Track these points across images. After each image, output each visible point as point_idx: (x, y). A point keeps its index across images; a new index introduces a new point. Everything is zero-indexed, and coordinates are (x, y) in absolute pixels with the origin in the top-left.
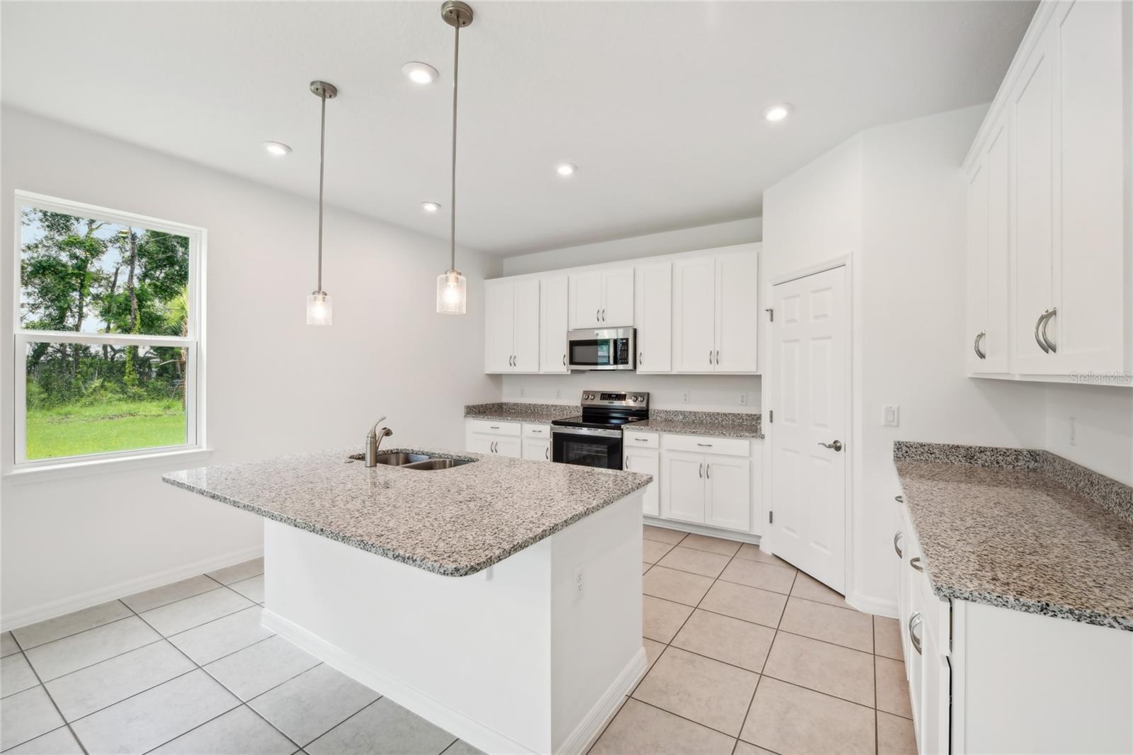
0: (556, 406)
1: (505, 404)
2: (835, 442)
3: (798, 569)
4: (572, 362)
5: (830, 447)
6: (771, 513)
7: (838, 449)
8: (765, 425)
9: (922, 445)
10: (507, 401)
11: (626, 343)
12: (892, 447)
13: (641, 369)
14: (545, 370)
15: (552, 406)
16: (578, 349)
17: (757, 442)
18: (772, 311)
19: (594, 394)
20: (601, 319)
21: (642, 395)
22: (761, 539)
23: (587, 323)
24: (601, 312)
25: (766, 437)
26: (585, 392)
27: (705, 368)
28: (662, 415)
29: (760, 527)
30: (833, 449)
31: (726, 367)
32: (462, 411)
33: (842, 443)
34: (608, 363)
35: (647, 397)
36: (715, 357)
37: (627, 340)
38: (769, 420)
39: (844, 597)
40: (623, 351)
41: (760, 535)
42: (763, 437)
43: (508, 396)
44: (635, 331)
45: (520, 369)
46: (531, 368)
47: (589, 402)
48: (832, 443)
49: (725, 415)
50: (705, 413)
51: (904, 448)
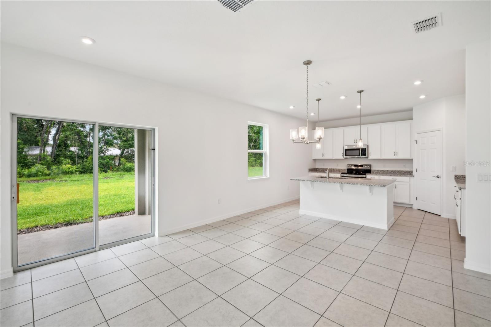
0: (337, 169)
1: (318, 169)
2: (438, 176)
3: (426, 211)
4: (346, 155)
5: (436, 177)
6: (417, 197)
7: (438, 177)
8: (414, 173)
9: (462, 176)
10: (318, 168)
11: (365, 150)
12: (454, 176)
13: (370, 157)
14: (335, 157)
15: (335, 169)
16: (347, 151)
17: (412, 178)
18: (417, 141)
19: (352, 165)
20: (356, 142)
21: (369, 165)
22: (413, 205)
23: (350, 143)
24: (356, 140)
25: (415, 176)
26: (348, 165)
27: (392, 157)
28: (376, 171)
29: (413, 202)
30: (437, 178)
31: (400, 156)
32: (308, 170)
33: (440, 176)
34: (359, 156)
35: (370, 165)
36: (396, 154)
37: (366, 149)
38: (416, 171)
39: (440, 216)
40: (364, 152)
41: (413, 204)
42: (414, 176)
43: (318, 166)
44: (368, 146)
45: (326, 157)
46: (330, 157)
47: (349, 168)
48: (437, 176)
49: (398, 171)
50: (391, 171)
51: (457, 177)
